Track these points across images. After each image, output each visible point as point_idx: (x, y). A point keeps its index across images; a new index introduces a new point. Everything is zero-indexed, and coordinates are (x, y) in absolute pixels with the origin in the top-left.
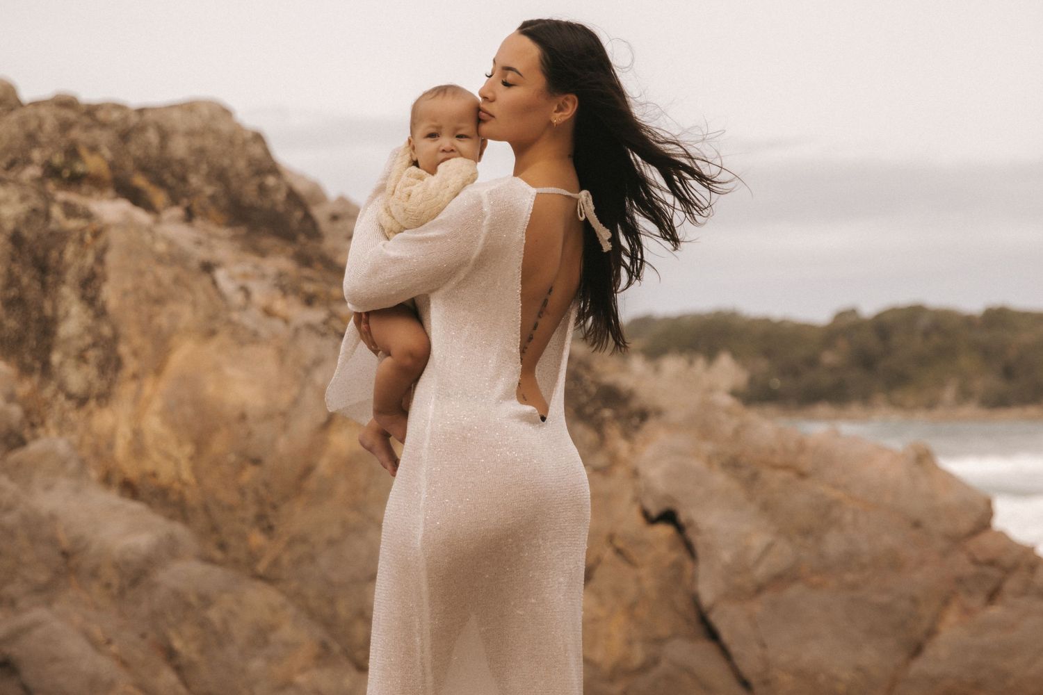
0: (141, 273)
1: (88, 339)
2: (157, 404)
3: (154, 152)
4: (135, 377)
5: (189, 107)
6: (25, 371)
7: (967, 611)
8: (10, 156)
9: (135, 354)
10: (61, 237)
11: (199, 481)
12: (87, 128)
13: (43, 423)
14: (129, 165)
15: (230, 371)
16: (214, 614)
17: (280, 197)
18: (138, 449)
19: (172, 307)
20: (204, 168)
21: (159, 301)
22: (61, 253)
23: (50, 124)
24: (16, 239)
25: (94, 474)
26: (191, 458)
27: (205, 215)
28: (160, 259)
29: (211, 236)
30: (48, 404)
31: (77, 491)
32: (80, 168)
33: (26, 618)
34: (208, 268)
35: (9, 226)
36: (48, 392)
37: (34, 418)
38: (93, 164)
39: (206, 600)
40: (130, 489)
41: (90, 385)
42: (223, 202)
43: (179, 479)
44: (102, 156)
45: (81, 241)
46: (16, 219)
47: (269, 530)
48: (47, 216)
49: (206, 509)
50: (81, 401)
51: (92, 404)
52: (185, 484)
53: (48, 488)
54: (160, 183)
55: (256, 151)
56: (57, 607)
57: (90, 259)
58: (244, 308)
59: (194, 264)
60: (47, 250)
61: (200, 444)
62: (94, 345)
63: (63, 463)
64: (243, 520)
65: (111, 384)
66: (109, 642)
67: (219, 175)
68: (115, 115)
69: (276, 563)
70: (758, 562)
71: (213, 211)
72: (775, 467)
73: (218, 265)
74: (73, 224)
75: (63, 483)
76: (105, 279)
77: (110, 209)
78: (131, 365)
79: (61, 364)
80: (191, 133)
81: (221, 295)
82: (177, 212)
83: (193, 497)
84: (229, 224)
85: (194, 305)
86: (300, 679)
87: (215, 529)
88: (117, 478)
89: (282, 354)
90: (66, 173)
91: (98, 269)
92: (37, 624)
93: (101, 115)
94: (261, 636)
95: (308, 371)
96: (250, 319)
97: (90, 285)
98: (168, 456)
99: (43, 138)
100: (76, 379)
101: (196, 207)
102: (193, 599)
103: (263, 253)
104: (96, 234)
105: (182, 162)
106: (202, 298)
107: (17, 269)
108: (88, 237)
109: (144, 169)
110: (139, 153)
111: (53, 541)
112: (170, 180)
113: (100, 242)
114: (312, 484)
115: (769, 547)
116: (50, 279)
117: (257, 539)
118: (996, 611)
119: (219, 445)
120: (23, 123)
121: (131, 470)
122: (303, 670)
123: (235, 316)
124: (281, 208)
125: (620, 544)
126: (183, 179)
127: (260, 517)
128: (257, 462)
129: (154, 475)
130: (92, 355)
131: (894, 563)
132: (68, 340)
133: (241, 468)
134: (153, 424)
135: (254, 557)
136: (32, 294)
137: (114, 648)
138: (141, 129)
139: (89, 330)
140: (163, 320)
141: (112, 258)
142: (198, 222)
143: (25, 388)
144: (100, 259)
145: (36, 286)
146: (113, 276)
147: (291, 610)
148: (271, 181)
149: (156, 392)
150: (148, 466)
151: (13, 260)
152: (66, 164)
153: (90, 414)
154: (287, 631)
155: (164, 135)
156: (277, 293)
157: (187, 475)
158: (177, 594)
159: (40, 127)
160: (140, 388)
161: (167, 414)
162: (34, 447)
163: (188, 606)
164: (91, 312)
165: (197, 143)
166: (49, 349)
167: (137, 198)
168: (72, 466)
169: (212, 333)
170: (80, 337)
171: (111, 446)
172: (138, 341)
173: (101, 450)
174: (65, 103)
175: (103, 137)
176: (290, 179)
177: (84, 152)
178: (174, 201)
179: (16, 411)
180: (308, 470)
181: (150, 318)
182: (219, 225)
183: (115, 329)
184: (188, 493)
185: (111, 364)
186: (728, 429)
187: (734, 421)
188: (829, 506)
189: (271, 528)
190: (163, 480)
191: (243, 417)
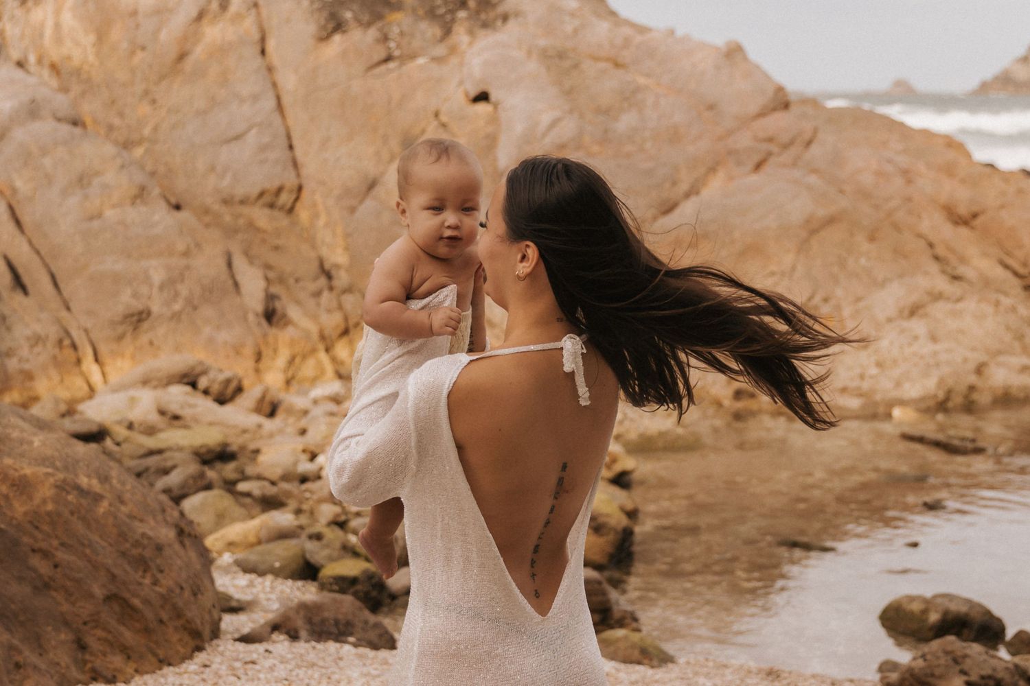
7: (731, 177)
11: (101, 64)
16: (47, 162)
18: (58, 39)
26: (94, 45)
39: (43, 150)
40: (55, 70)
43: (87, 62)
49: (108, 85)
52: (92, 65)
61: (101, 34)
64: (134, 95)
70: (544, 135)
72: (596, 59)
83: (97, 76)
86: (109, 213)
87: (114, 101)
88: (46, 62)
94: (82, 181)
98: (78, 44)
102: (34, 149)
114: (188, 64)
115: (554, 123)
117: (145, 109)
118: (754, 178)
119: (115, 35)
121: (55, 54)
122: (114, 206)
125: (444, 118)
127: (146, 93)
129: (69, 58)
131: (674, 136)
133: (133, 53)
134: (68, 18)
150: (66, 52)
153: (28, 11)
154: (110, 177)
157: (91, 58)
158: (23, 145)
163: (30, 155)
171: (41, 35)
173: (35, 37)
184: (94, 73)
186: (569, 28)
187: (577, 22)
188: (638, 89)
189: (154, 101)
190: (76, 62)
191: (134, 13)
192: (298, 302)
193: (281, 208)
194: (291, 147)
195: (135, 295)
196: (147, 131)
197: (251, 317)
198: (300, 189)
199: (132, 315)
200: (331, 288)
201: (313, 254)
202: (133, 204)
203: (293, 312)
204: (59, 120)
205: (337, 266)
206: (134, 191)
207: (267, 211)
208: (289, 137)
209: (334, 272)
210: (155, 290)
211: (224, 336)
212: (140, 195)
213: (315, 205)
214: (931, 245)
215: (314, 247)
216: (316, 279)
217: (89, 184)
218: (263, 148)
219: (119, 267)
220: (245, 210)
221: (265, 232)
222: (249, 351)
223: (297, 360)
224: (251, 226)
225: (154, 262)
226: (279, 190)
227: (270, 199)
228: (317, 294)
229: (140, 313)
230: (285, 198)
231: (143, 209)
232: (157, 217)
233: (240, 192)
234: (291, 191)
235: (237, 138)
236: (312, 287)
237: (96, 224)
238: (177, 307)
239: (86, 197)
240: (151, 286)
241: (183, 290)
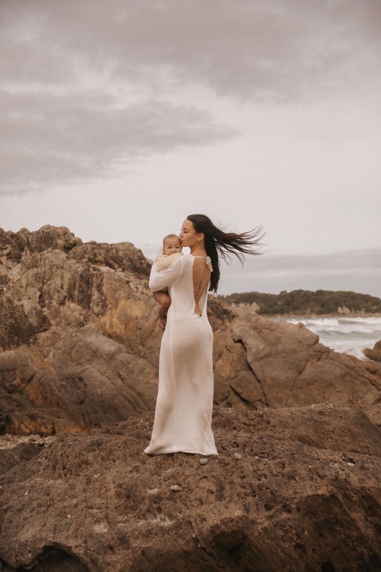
0: (112, 284)
1: (99, 300)
2: (116, 316)
3: (115, 255)
4: (110, 309)
5: (123, 244)
6: (84, 308)
7: (313, 363)
8: (80, 256)
9: (110, 303)
10: (92, 275)
11: (126, 334)
12: (98, 249)
13: (88, 320)
14: (109, 258)
15: (133, 307)
16: (130, 366)
17: (145, 265)
18: (111, 326)
19: (119, 292)
20: (127, 259)
21: (116, 291)
22: (92, 279)
23: (89, 248)
24: (81, 276)
25: (101, 333)
26: (124, 328)
27: (127, 270)
28: (116, 281)
29: (128, 275)
30: (90, 316)
31: (97, 337)
32: (97, 259)
33: (85, 368)
34: (128, 282)
35: (80, 273)
36: (90, 313)
37: (86, 319)
38: (100, 258)
39: (128, 363)
40: (110, 336)
41: (100, 311)
42: (132, 267)
43: (122, 333)
44: (102, 256)
45: (97, 276)
46: (81, 271)
47: (143, 345)
48: (89, 271)
49: (128, 340)
50: (98, 315)
51: (100, 315)
52: (123, 334)
53: (90, 336)
54: (116, 262)
55: (140, 254)
56: (92, 365)
57: (99, 281)
58: (136, 292)
59: (124, 282)
60: (89, 279)
61: (126, 325)
62: (101, 301)
63: (94, 330)
64: (137, 343)
65: (105, 311)
66: (105, 373)
67: (130, 260)
68: (105, 246)
69: (145, 353)
70: (262, 352)
71: (129, 269)
72: (265, 329)
73: (130, 282)
74: (95, 272)
75: (93, 335)
76: (103, 286)
77: (104, 269)
78: (110, 306)
79: (93, 306)
80: (123, 250)
81: (131, 289)
82: (121, 269)
83: (125, 338)
84: (133, 272)
85: (124, 291)
86: (151, 381)
87: (130, 345)
89: (146, 303)
90: (94, 260)
91: (101, 283)
92: (87, 369)
93: (102, 246)
94: (142, 371)
95: (152, 307)
96: (138, 295)
97: (99, 287)
98: (119, 328)
99: (88, 252)
100: (96, 310)
101: (125, 268)
102: (125, 362)
103: (141, 279)
104: (101, 275)
105: (121, 257)
106: (126, 290)
107: (82, 283)
108: (99, 276)
109: (112, 259)
110: (111, 255)
111: (91, 349)
112: (119, 262)
113: (102, 277)
114: (153, 334)
115: (265, 348)
116: (89, 286)
117: (141, 348)
118: (320, 363)
119: (131, 325)
120: (83, 248)
121: (110, 332)
122: (152, 379)
123: (134, 294)
124: (145, 268)
125: (228, 348)
126: (122, 261)
127: (141, 342)
128: (140, 329)
129: (116, 332)
130: (100, 303)
131: (295, 352)
132: (95, 300)
133: (137, 330)
134: (115, 320)
135: (140, 352)
136: (85, 289)
137: (106, 374)
138: (112, 249)
139: (99, 298)
140: (117, 295)
141: (104, 280)
142: (125, 271)
143: (84, 312)
144: (102, 281)
145: (87, 287)
146: (105, 285)
147: (149, 365)
148: (143, 261)
149: (116, 313)
150: (114, 330)
151: (81, 281)
152: (93, 258)
153: (100, 318)
154: (148, 370)
155: (117, 251)
156: (145, 288)
157: (123, 332)
158: (121, 361)
159: (87, 249)
160: (112, 312)
161: (118, 318)
162: (86, 326)
163: (124, 364)
164: (100, 294)
165: (125, 252)
166: (90, 303)
167: (111, 266)
168: (95, 331)
169: (129, 298)
170: (97, 299)
171: (105, 326)
172: (111, 300)
173: (103, 326)
174: (93, 243)
175: (102, 251)
176: (147, 261)
177: (98, 255)
178: (120, 267)
179: (82, 318)
180: (153, 331)
181: (114, 295)
182: (130, 272)
183: (105, 297)
184: (124, 337)
185: (105, 306)
186: (254, 320)
187: (256, 318)
188: (279, 338)
189: (144, 345)
190: (118, 334)
191: (137, 318)
202: (155, 378)
214: (371, 381)
237: (149, 385)
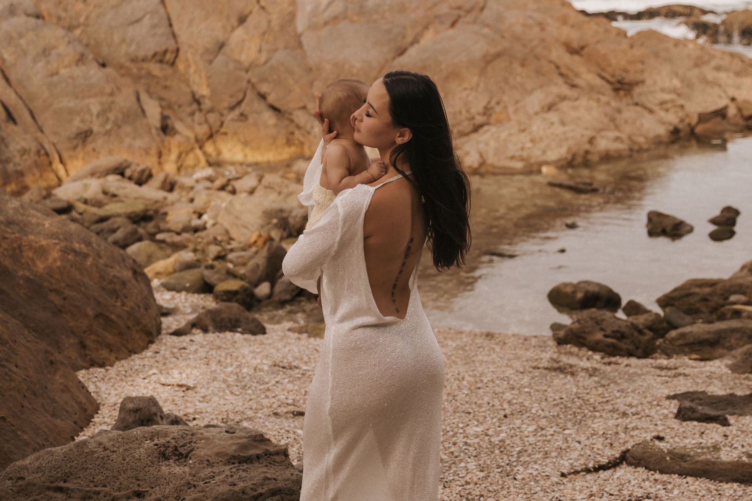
7: (437, 32)
39: (20, 35)
102: (14, 34)
117: (80, 6)
118: (451, 32)
122: (65, 67)
131: (402, 8)
192: (181, 120)
193: (167, 63)
194: (171, 25)
195: (82, 121)
196: (82, 20)
197: (154, 131)
198: (178, 50)
199: (81, 133)
200: (200, 110)
201: (188, 90)
202: (77, 65)
203: (179, 126)
204: (28, 15)
205: (203, 97)
206: (77, 57)
207: (158, 65)
208: (169, 19)
209: (201, 100)
210: (94, 118)
211: (138, 143)
212: (81, 60)
213: (187, 60)
214: (558, 67)
215: (188, 85)
216: (191, 105)
217: (49, 54)
218: (154, 27)
219: (71, 104)
220: (145, 65)
221: (158, 77)
222: (154, 151)
223: (183, 156)
224: (149, 74)
225: (92, 100)
226: (166, 52)
227: (160, 57)
228: (192, 114)
229: (86, 132)
230: (169, 57)
231: (83, 68)
232: (92, 72)
233: (141, 54)
234: (172, 52)
235: (137, 21)
236: (189, 110)
237: (55, 78)
238: (108, 127)
239: (48, 62)
240: (92, 115)
241: (112, 116)
